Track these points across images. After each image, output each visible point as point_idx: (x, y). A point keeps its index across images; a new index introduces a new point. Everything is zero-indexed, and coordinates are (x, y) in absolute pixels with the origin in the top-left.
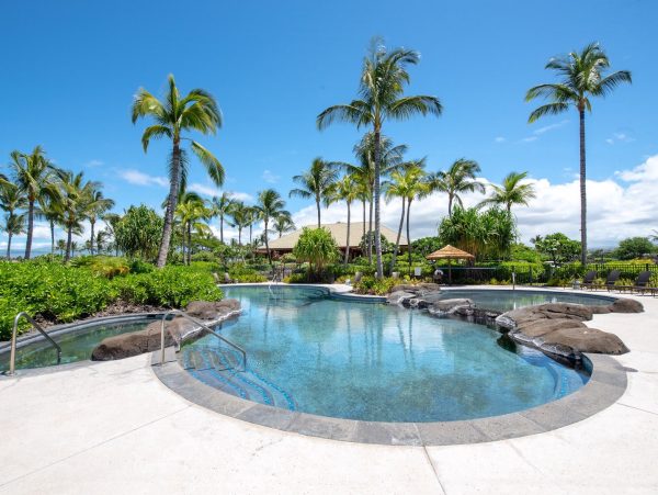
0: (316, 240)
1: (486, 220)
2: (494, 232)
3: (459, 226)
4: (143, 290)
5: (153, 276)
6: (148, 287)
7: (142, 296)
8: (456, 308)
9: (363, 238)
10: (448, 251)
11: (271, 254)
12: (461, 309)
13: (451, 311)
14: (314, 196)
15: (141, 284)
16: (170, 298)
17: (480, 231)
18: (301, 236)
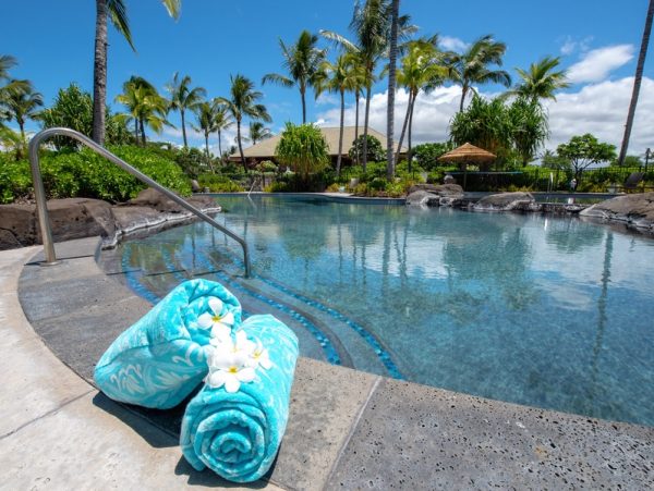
0: (303, 139)
1: (513, 114)
2: (520, 129)
3: (478, 121)
4: (69, 176)
5: (84, 158)
6: (78, 174)
7: (69, 187)
8: (514, 203)
9: (354, 143)
10: (467, 150)
11: (247, 162)
12: (520, 203)
13: (509, 207)
14: (298, 85)
15: (66, 169)
16: (112, 188)
17: (505, 126)
18: (284, 134)
